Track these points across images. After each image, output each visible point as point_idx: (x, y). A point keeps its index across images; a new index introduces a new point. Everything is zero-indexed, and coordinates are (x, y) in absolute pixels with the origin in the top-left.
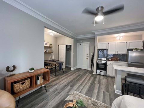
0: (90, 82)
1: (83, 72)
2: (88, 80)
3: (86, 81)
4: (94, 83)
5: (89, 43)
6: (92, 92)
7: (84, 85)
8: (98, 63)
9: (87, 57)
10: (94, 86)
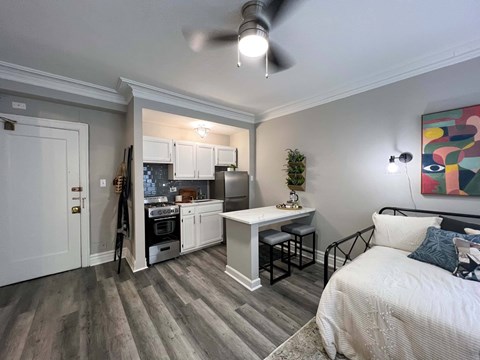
0: (165, 311)
1: (71, 290)
2: (149, 312)
3: (150, 324)
4: (181, 305)
5: (83, 128)
6: (224, 345)
7: (162, 347)
8: (152, 219)
9: (77, 203)
10: (198, 318)
